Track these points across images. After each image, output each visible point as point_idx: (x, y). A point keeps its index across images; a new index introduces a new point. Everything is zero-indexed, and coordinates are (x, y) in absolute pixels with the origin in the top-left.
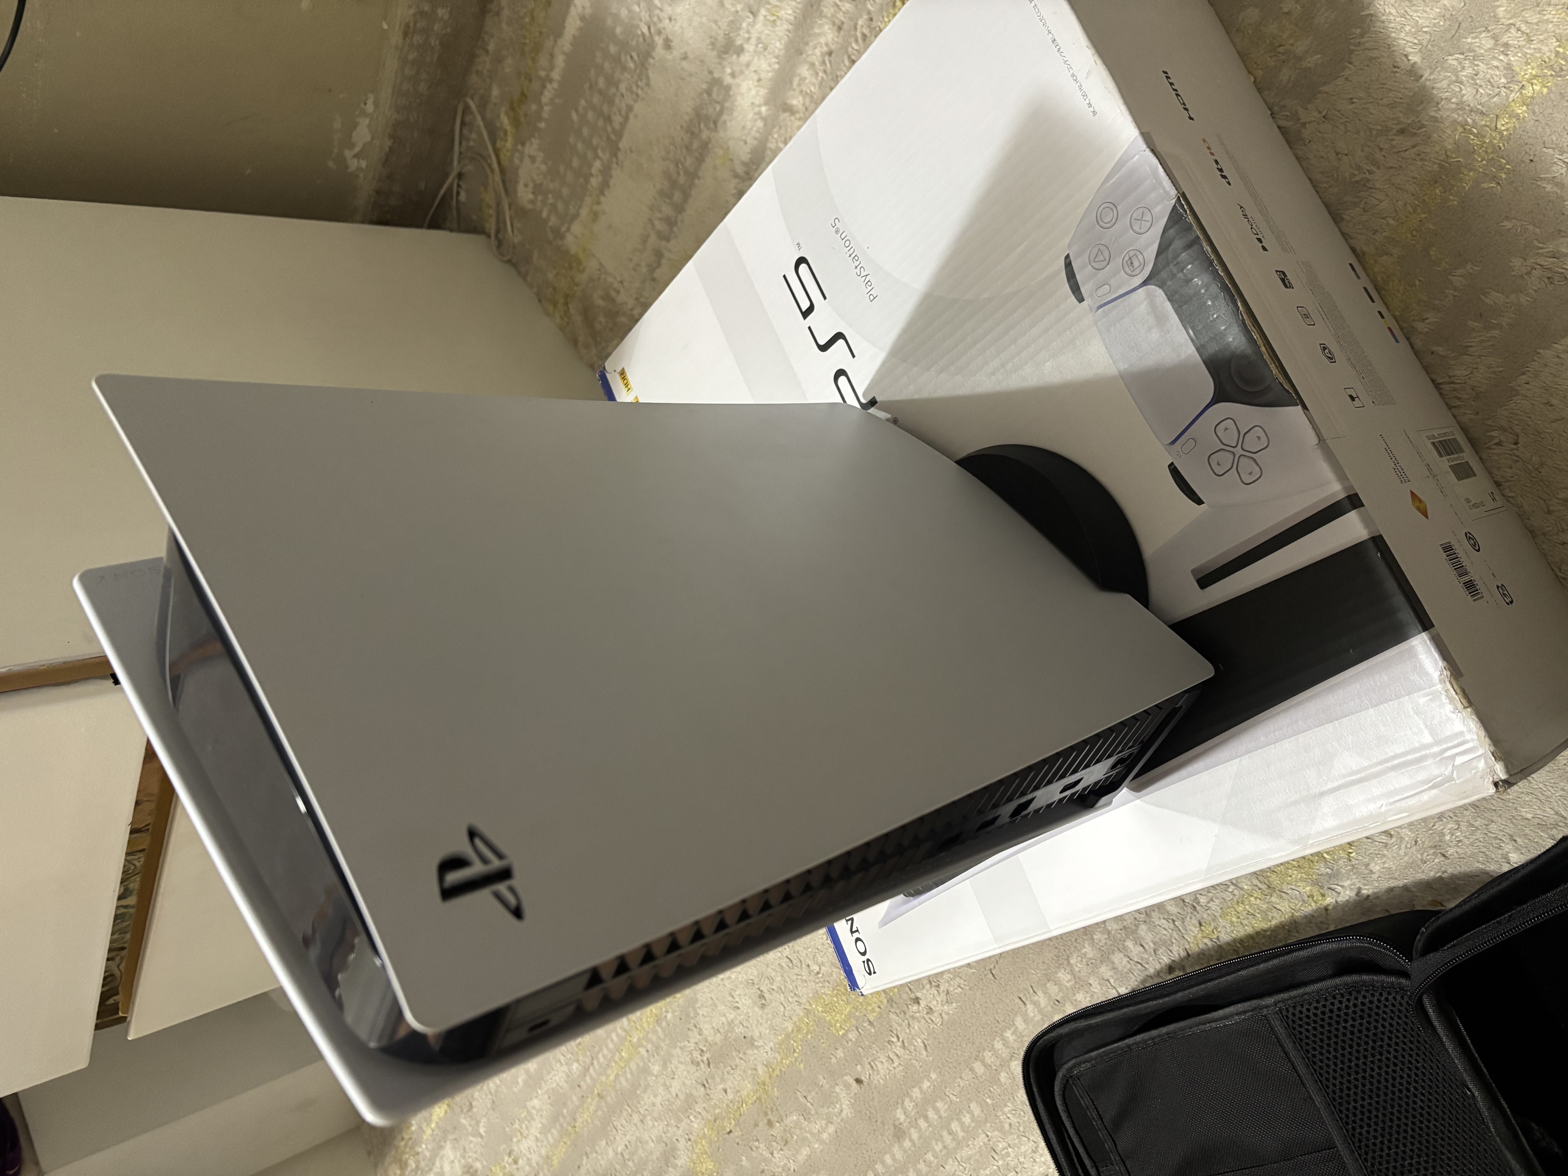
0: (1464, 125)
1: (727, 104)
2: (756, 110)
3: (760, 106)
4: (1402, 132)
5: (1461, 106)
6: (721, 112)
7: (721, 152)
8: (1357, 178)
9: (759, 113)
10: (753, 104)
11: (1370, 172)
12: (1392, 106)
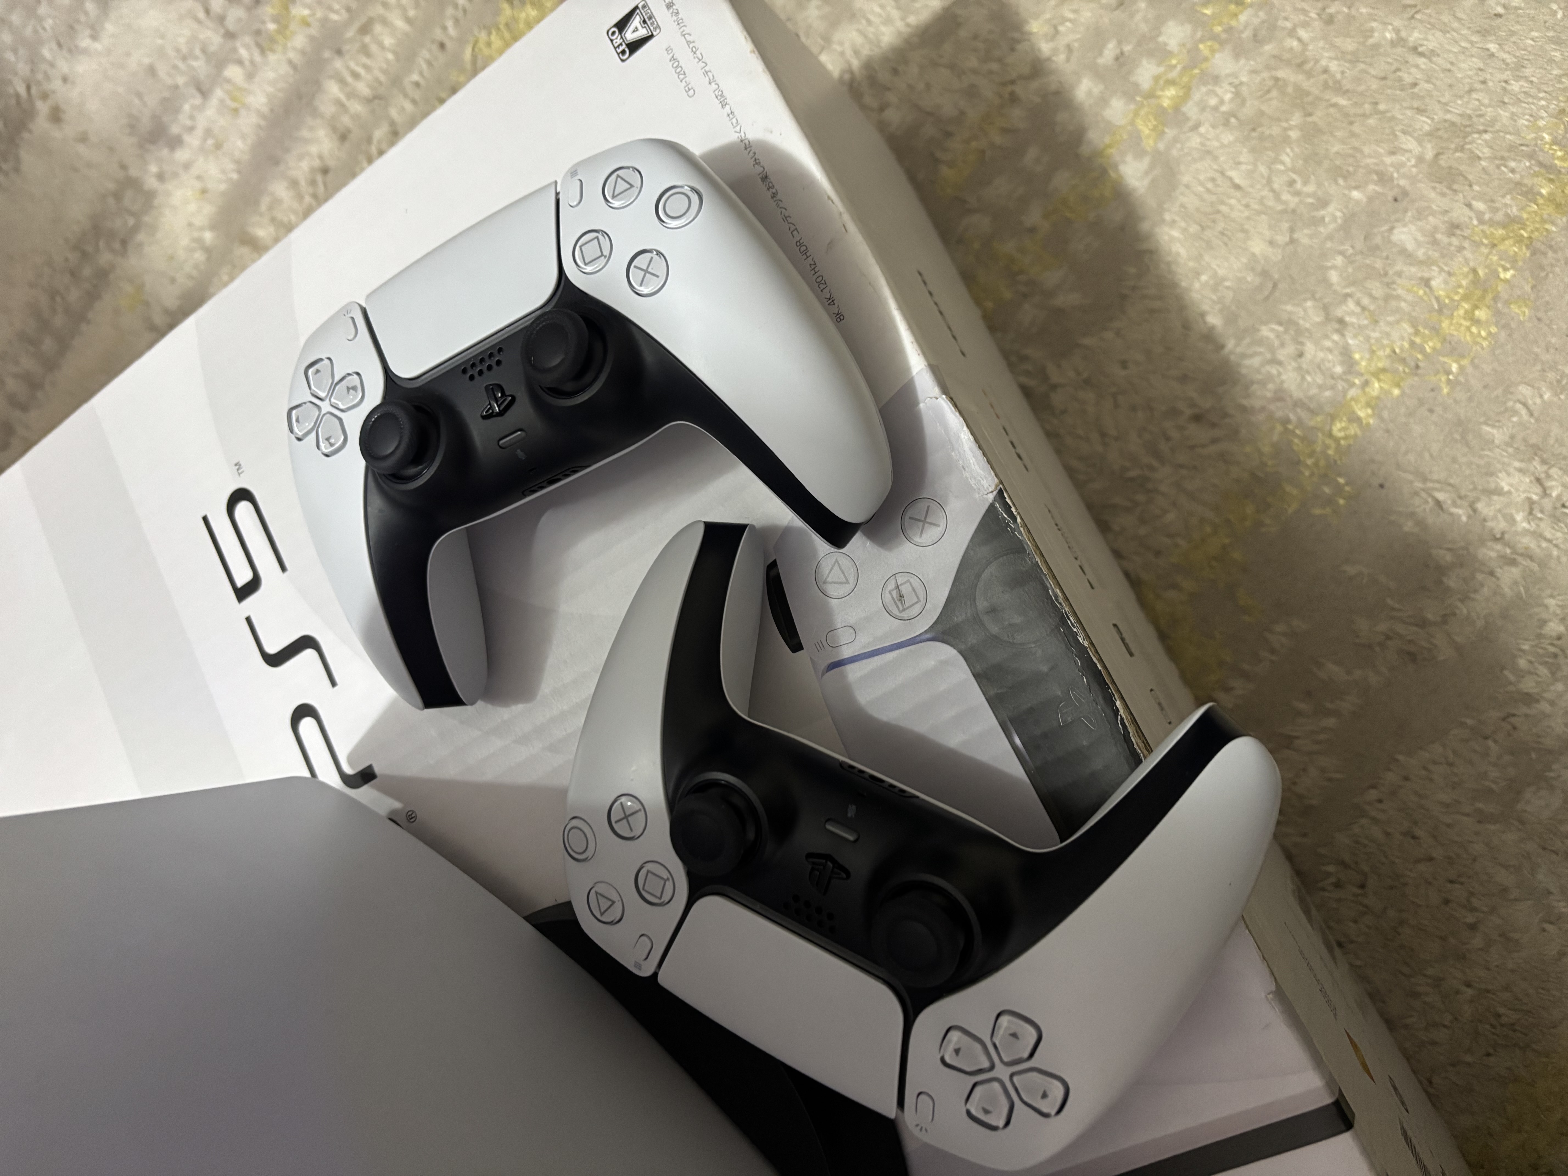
0: (1286, 421)
1: (146, 219)
2: (196, 234)
3: (202, 229)
4: (1197, 418)
5: (1280, 396)
6: (136, 229)
7: (129, 288)
8: (1132, 474)
9: (199, 241)
10: (190, 225)
11: (1152, 468)
12: (1184, 379)
